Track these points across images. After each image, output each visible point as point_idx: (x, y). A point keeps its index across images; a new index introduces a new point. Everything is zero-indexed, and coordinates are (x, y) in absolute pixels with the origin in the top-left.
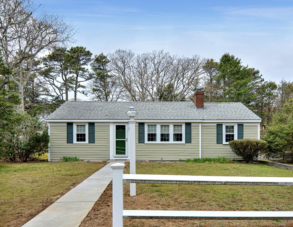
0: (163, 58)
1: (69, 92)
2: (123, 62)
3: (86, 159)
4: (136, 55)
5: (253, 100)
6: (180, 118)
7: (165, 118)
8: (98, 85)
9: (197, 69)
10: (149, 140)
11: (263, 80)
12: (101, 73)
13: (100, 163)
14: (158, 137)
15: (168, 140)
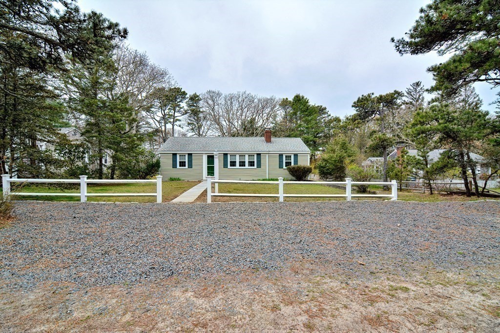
0: (246, 98)
1: (167, 125)
2: (213, 101)
3: (186, 179)
4: (223, 95)
5: (321, 132)
6: (253, 150)
7: (243, 150)
8: (192, 119)
9: (275, 106)
10: (231, 166)
11: (330, 115)
12: (194, 109)
13: (196, 182)
14: (238, 164)
15: (245, 166)
